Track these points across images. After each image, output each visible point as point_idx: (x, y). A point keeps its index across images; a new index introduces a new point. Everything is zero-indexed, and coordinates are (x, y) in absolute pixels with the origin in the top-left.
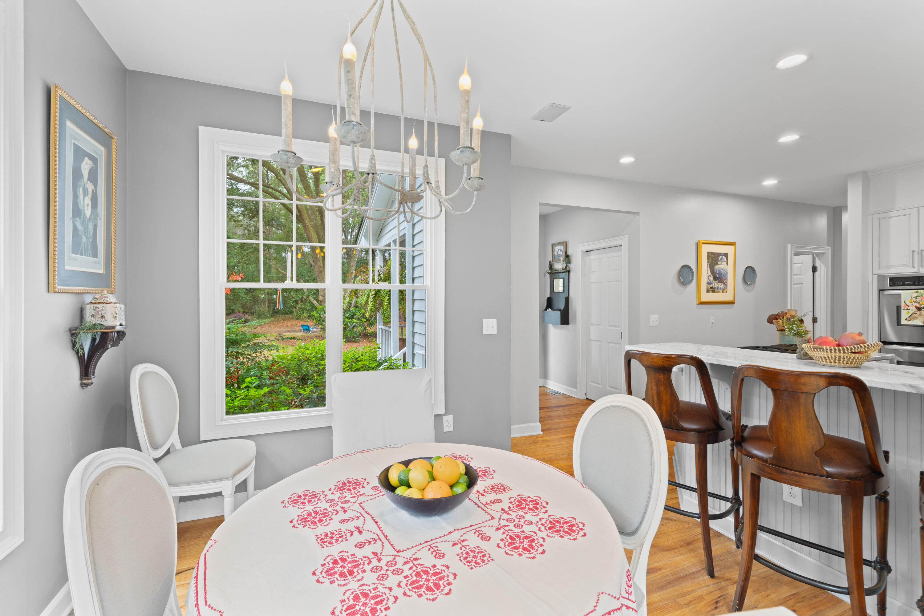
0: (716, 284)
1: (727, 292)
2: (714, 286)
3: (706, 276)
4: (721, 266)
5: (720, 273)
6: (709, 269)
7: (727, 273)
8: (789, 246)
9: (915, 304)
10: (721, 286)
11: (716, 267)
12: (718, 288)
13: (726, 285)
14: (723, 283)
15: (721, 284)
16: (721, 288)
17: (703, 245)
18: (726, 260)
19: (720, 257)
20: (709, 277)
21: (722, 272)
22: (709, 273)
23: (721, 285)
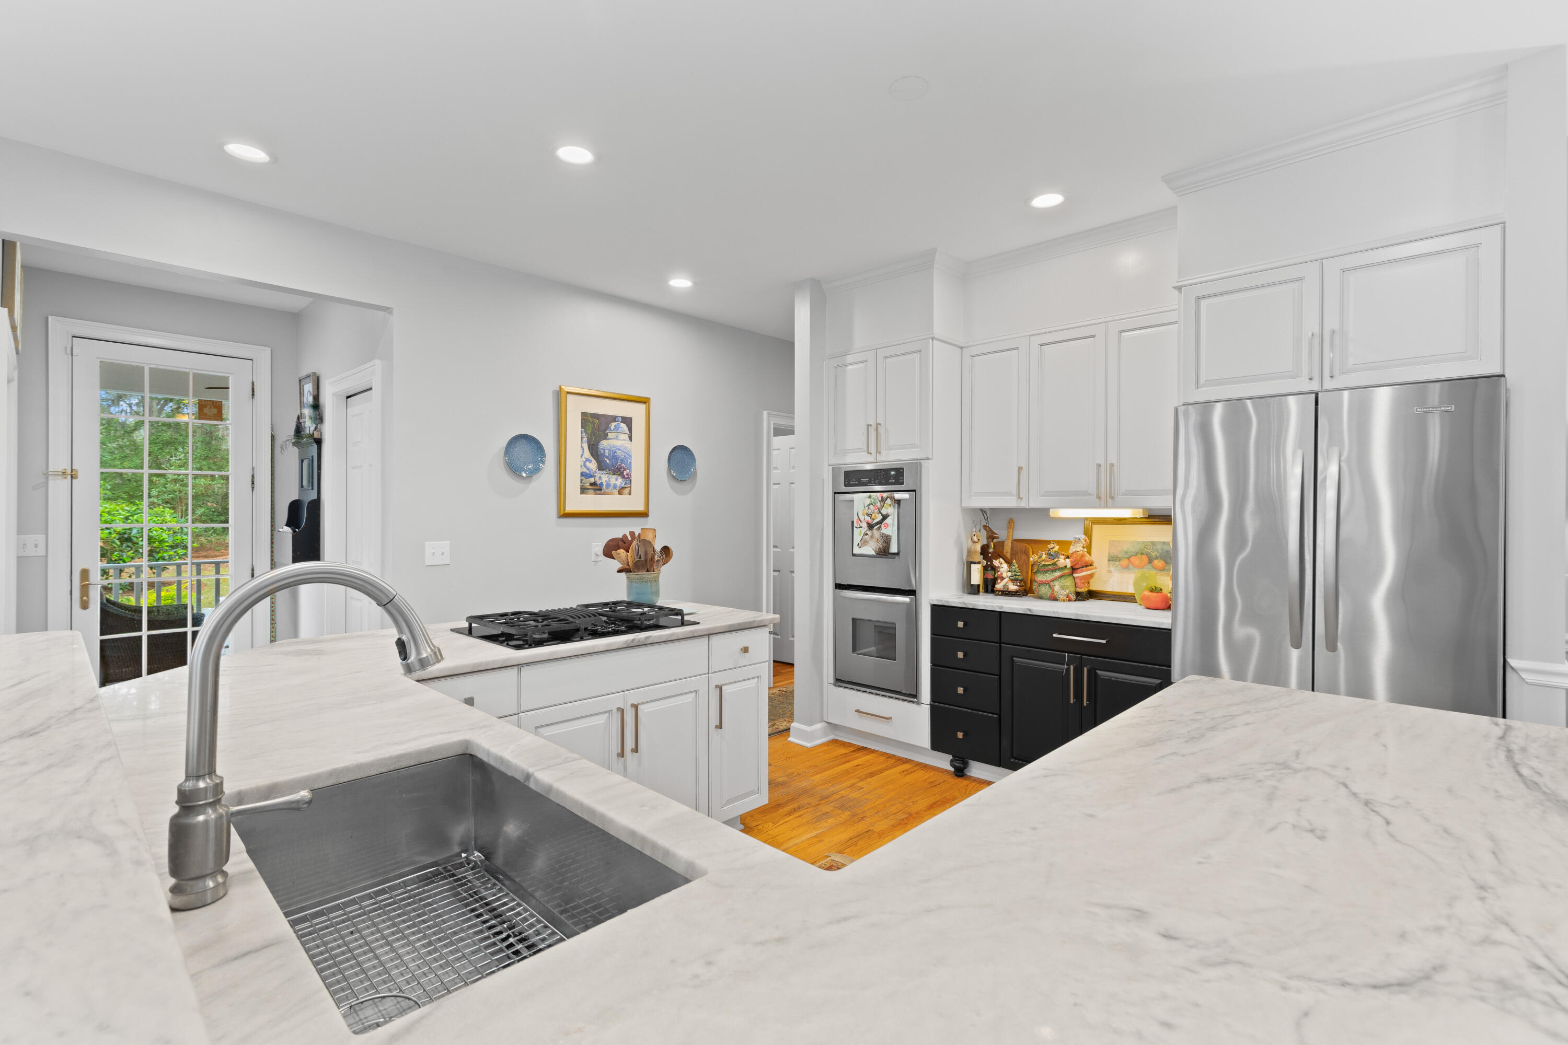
0: (604, 478)
1: (630, 494)
2: (599, 482)
3: (579, 462)
4: (615, 442)
5: (614, 457)
6: (586, 446)
7: (631, 457)
8: (765, 413)
9: (868, 519)
10: (620, 482)
11: (604, 444)
12: (608, 485)
13: (628, 479)
14: (621, 475)
15: (615, 476)
16: (615, 486)
17: (569, 396)
18: (627, 431)
19: (613, 424)
20: (588, 464)
21: (618, 453)
22: (587, 454)
23: (617, 480)
